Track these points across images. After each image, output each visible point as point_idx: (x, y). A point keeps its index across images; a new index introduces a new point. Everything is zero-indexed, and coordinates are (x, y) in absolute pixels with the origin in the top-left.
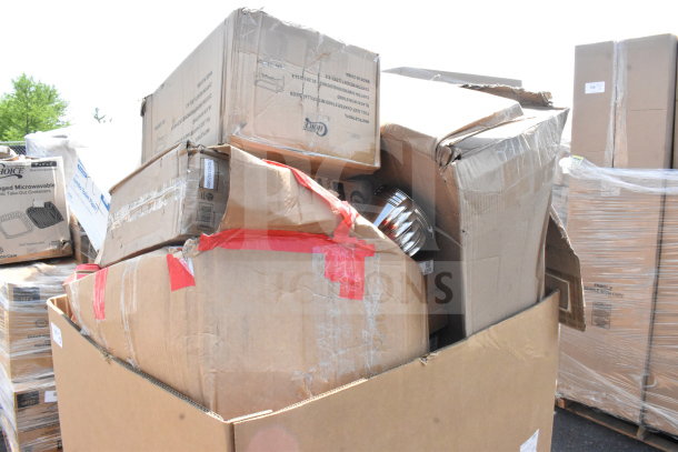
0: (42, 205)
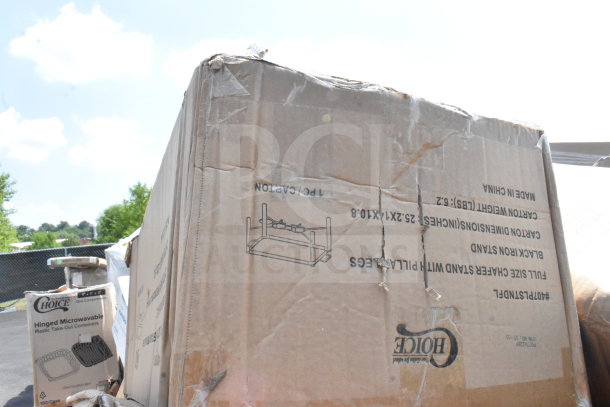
0: (89, 340)
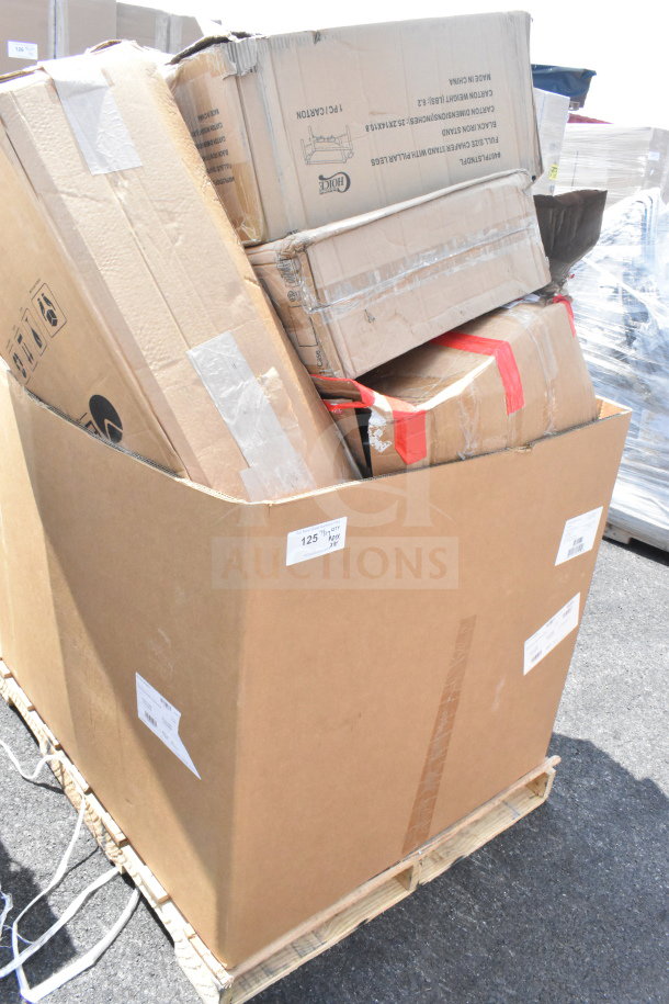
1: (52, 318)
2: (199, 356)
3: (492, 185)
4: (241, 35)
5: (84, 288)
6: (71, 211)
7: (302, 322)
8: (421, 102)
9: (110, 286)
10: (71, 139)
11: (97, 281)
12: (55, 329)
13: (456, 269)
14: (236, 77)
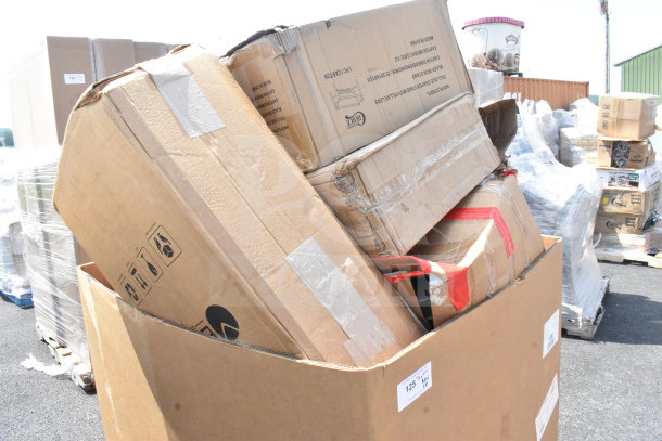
1: (168, 251)
2: (295, 261)
3: (456, 105)
4: (283, 27)
5: (199, 223)
6: (180, 167)
7: (360, 220)
8: (397, 59)
9: (219, 218)
10: (170, 114)
11: (208, 215)
12: (171, 259)
13: (448, 164)
14: (283, 55)
